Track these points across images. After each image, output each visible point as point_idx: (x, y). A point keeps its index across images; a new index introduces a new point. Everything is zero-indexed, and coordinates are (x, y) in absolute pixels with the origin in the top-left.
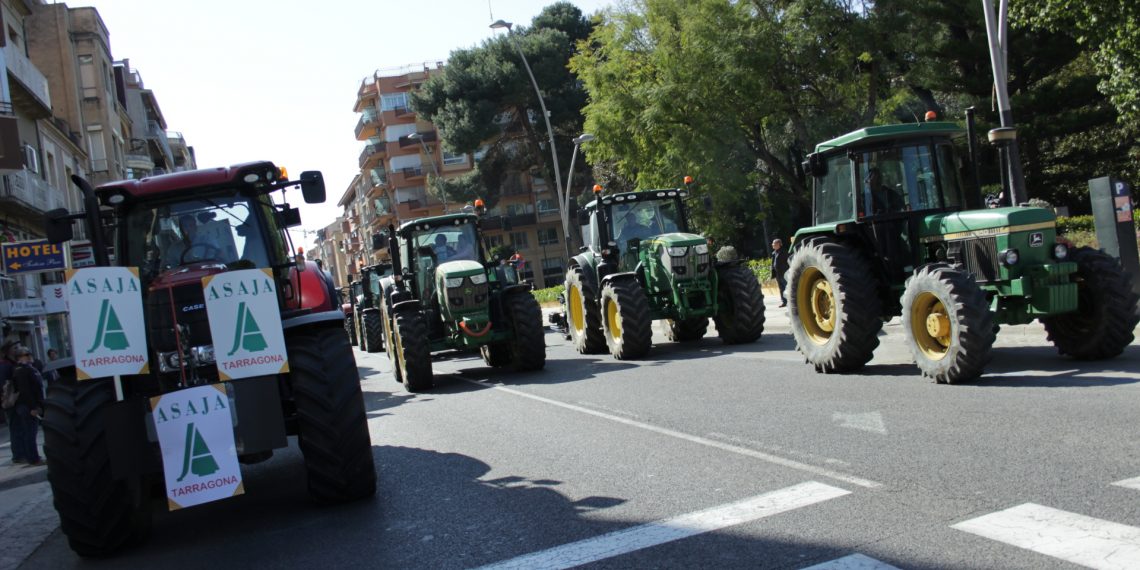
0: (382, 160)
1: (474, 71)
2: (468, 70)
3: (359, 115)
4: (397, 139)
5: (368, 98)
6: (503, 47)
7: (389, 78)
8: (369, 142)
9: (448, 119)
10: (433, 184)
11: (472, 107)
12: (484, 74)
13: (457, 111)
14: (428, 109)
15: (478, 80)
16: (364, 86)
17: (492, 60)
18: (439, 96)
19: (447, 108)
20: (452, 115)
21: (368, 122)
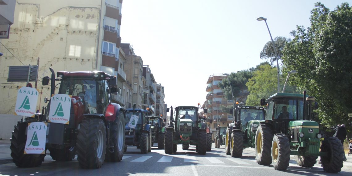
0: (212, 98)
1: (235, 79)
2: (234, 78)
3: (208, 85)
4: (216, 93)
5: (210, 81)
6: (244, 73)
7: (216, 76)
8: (209, 93)
9: (226, 91)
10: (221, 107)
11: (233, 89)
12: (238, 80)
13: (229, 89)
14: (222, 86)
15: (236, 81)
16: (210, 78)
17: (241, 77)
18: (226, 84)
19: (227, 87)
20: (228, 90)
21: (209, 87)
